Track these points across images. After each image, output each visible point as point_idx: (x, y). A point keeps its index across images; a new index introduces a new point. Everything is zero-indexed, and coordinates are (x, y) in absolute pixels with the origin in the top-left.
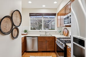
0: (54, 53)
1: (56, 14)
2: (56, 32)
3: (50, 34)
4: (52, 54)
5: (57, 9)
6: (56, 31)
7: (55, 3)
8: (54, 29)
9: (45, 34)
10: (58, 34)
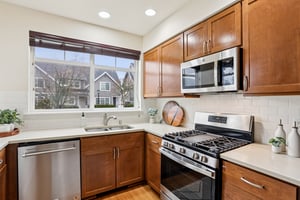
0: (142, 188)
1: (139, 53)
2: (139, 114)
3: (120, 122)
4: (137, 194)
5: (142, 37)
6: (140, 109)
7: (150, 13)
8: (132, 106)
9: (102, 126)
10: (148, 121)
